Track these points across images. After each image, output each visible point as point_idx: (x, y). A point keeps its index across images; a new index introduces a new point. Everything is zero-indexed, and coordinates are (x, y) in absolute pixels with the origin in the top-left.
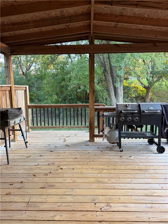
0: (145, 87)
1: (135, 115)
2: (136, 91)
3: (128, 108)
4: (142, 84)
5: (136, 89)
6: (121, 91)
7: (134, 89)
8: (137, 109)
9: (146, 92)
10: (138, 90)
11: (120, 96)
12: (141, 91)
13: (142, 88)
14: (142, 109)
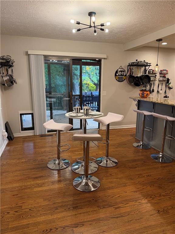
0: (95, 84)
1: (90, 97)
2: (87, 87)
3: (87, 94)
4: (92, 81)
5: (88, 85)
6: (77, 86)
7: (86, 86)
8: (91, 94)
9: (95, 88)
10: (89, 86)
11: (77, 91)
12: (92, 87)
13: (92, 85)
14: (93, 94)
